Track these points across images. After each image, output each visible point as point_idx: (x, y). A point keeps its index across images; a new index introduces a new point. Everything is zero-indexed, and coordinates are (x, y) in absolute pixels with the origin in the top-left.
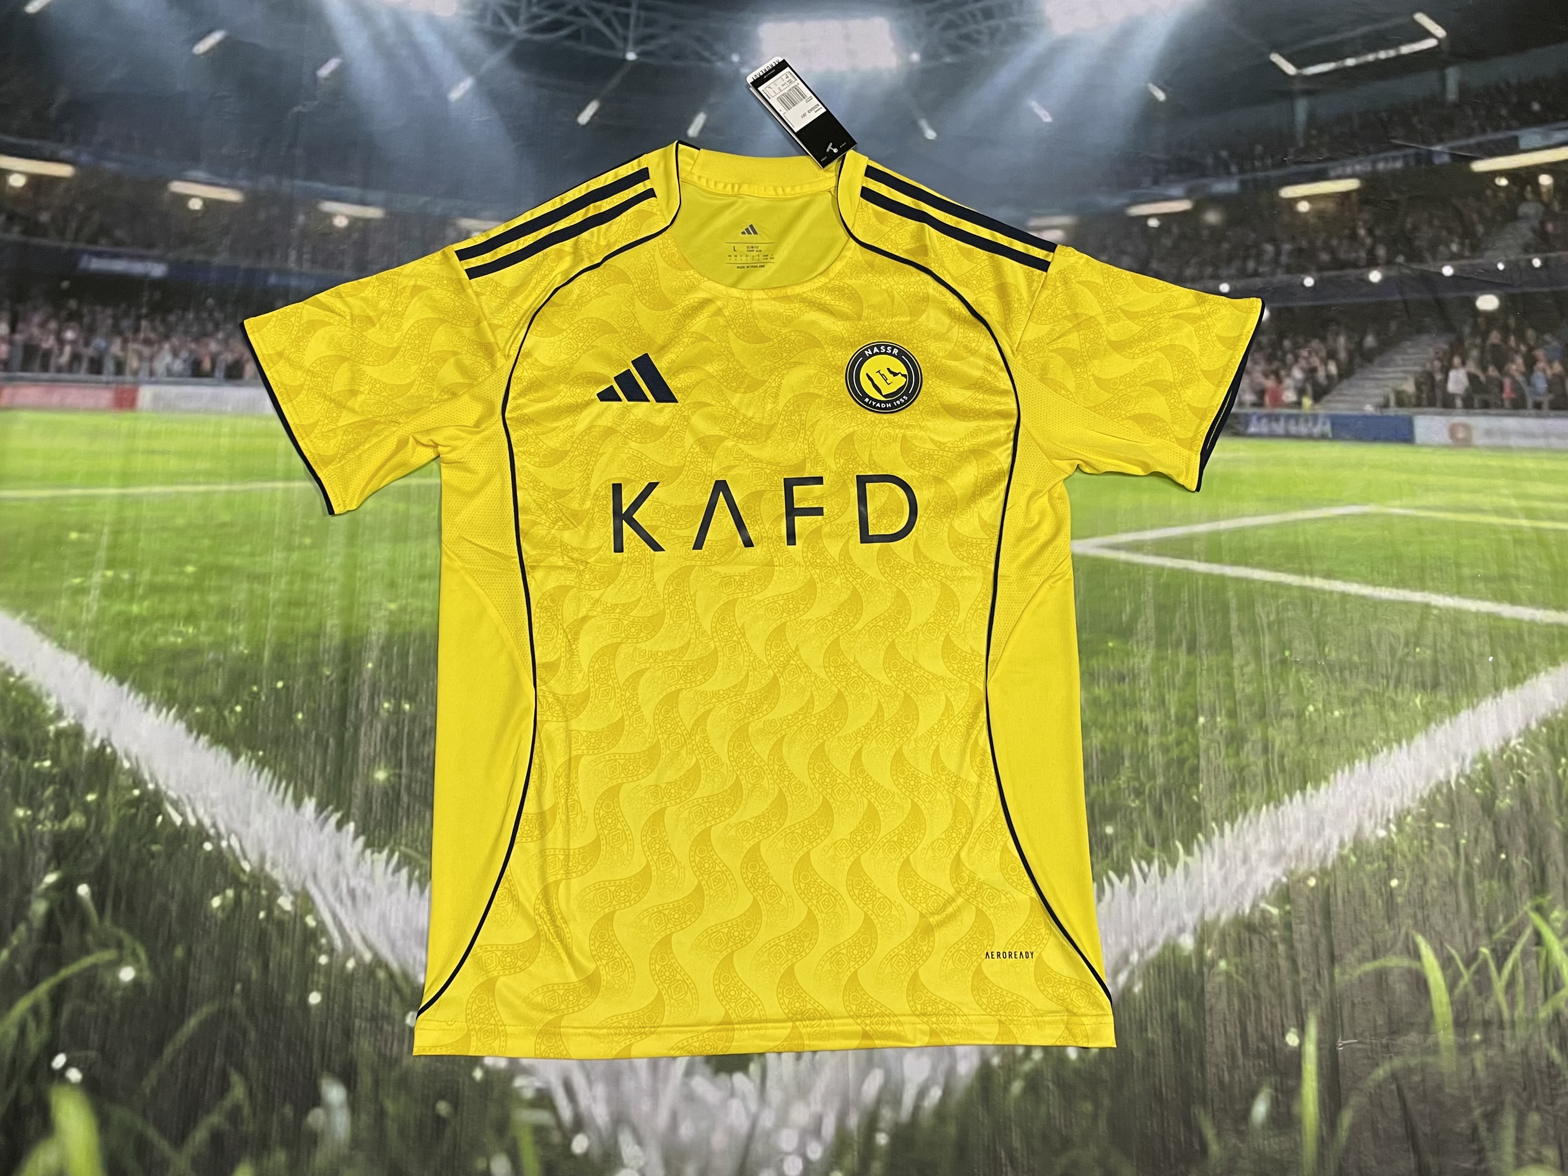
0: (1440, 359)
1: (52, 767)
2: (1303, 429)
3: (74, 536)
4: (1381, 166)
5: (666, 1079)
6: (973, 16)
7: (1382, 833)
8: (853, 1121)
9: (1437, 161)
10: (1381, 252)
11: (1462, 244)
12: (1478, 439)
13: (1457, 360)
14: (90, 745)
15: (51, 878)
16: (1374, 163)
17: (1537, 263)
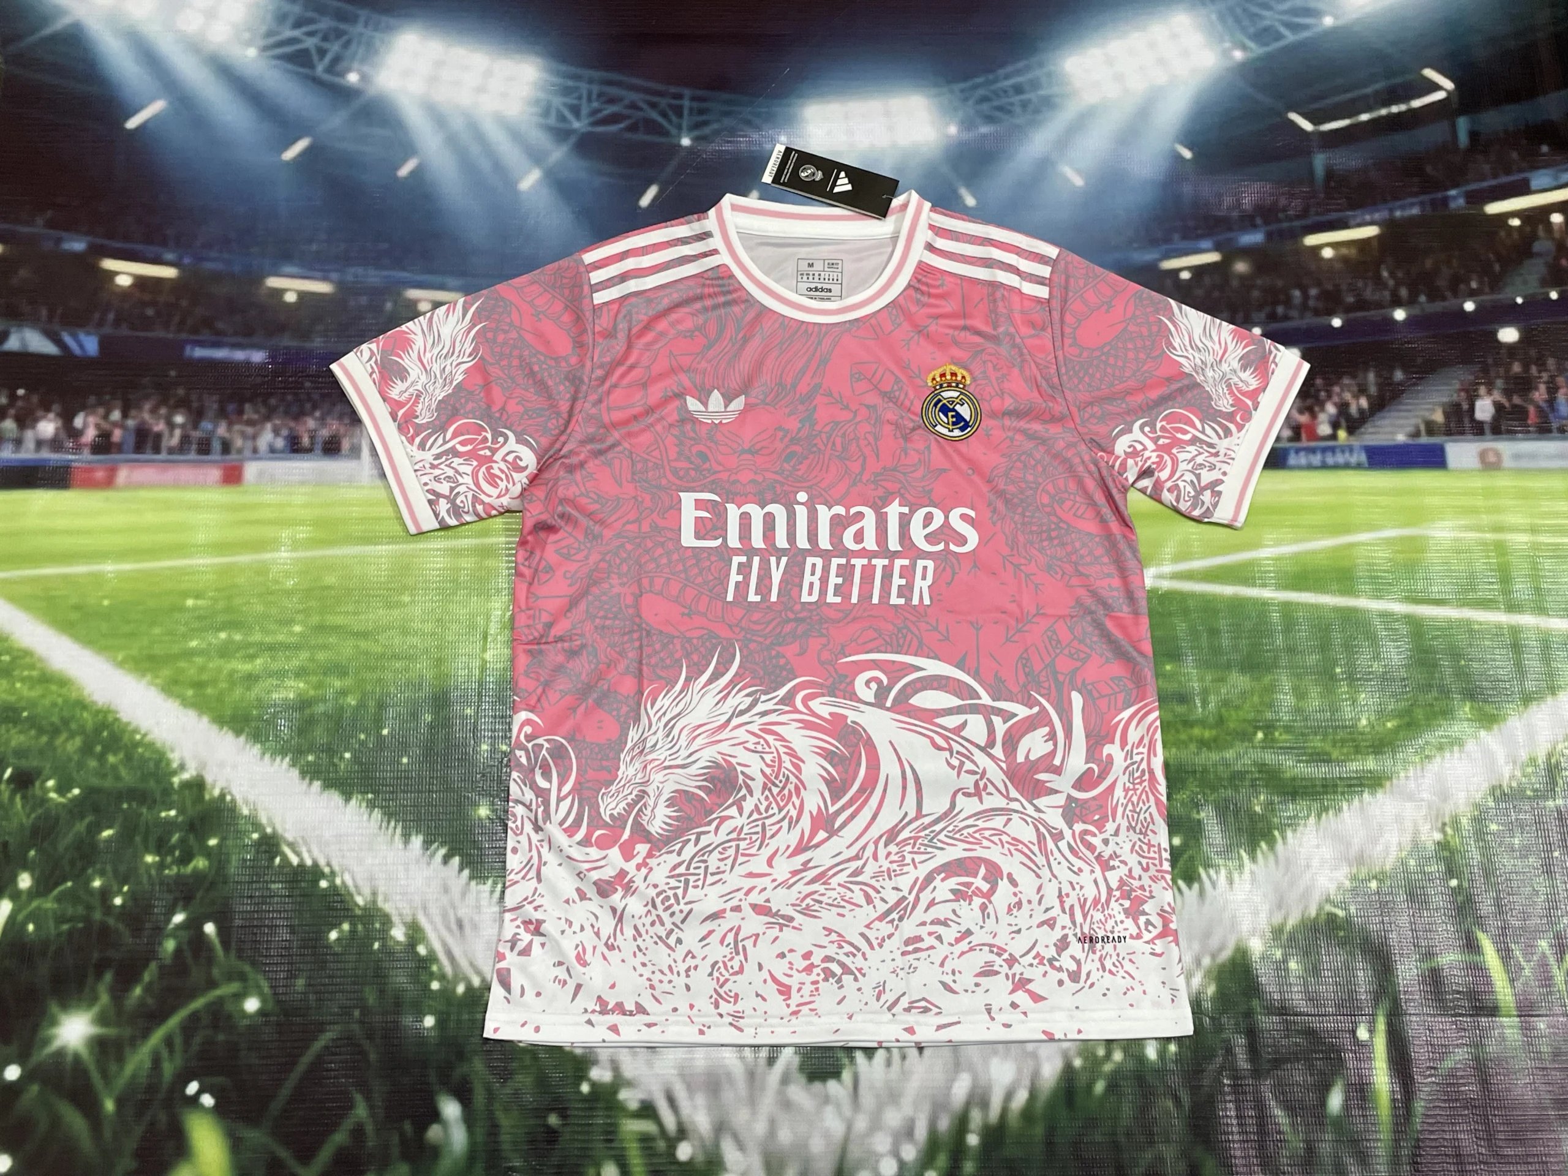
0: (1467, 391)
1: (176, 816)
2: (1340, 459)
3: (190, 602)
4: (1398, 214)
5: (763, 1088)
6: (1005, 92)
7: (1438, 836)
8: (944, 1124)
9: (1453, 205)
10: (1404, 292)
11: (1481, 283)
12: (1507, 462)
13: (1482, 390)
14: (211, 794)
15: (179, 918)
16: (1391, 210)
17: (1554, 295)
